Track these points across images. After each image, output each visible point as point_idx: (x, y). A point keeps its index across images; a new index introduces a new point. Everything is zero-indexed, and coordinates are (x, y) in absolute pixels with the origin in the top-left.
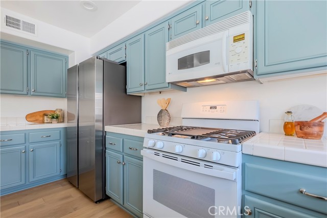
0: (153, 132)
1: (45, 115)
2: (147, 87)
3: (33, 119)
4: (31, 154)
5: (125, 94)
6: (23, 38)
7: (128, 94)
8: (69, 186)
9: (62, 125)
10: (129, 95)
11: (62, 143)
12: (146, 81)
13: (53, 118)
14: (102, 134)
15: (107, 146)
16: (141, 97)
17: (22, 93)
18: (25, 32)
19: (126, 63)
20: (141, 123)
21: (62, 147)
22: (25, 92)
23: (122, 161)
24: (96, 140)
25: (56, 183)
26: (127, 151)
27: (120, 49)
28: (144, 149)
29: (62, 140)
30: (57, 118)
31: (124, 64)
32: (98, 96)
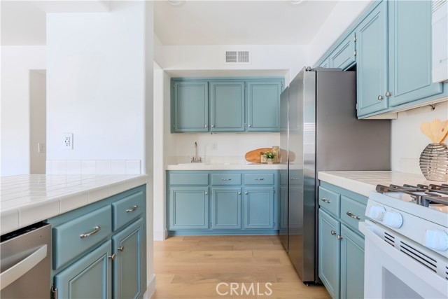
0: (389, 191)
1: (262, 154)
2: (393, 101)
3: (252, 158)
4: (246, 197)
5: (355, 119)
6: (241, 70)
7: (359, 118)
8: (280, 246)
9: (276, 167)
10: (360, 120)
11: (276, 189)
12: (391, 90)
13: (268, 157)
14: (314, 184)
15: (321, 203)
16: (389, 121)
17: (240, 129)
18: (242, 63)
19: (355, 66)
20: (390, 170)
21: (276, 195)
22: (243, 129)
23: (338, 233)
24: (304, 191)
25: (269, 238)
26: (345, 217)
27: (347, 45)
28: (366, 220)
29: (276, 186)
30: (272, 157)
31: (353, 68)
32: (308, 127)
